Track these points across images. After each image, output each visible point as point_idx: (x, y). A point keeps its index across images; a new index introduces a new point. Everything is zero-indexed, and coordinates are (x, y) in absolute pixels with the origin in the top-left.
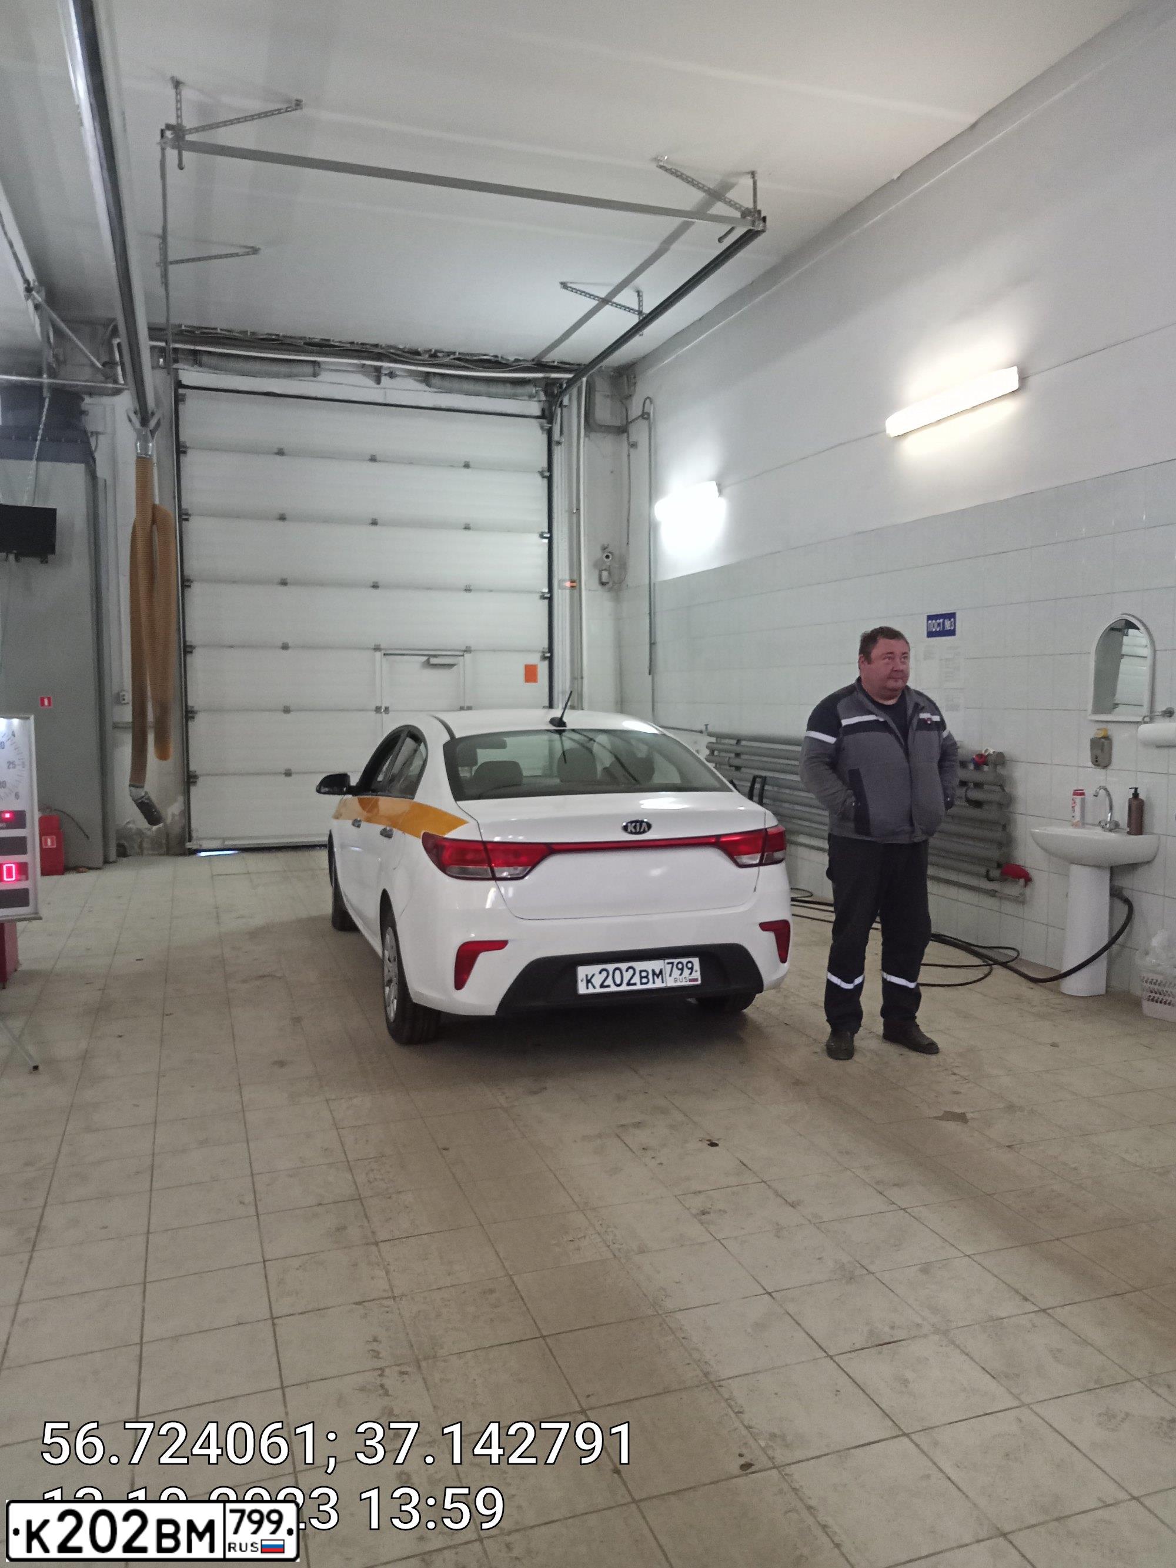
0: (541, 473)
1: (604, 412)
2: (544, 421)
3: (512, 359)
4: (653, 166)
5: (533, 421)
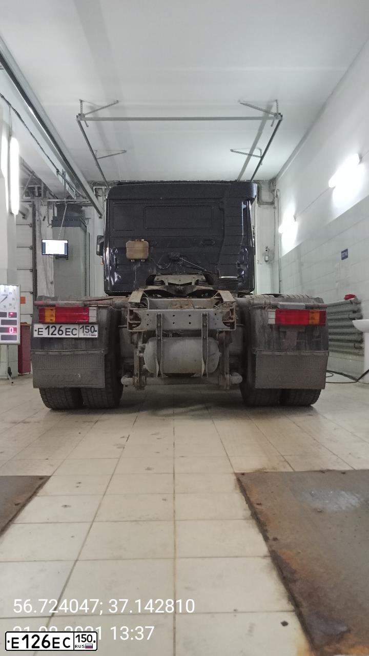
1: (266, 196)
3: (229, 181)
4: (239, 103)
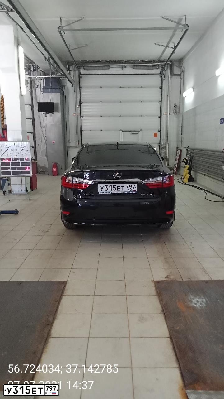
0: (160, 87)
2: (161, 75)
4: (161, 18)
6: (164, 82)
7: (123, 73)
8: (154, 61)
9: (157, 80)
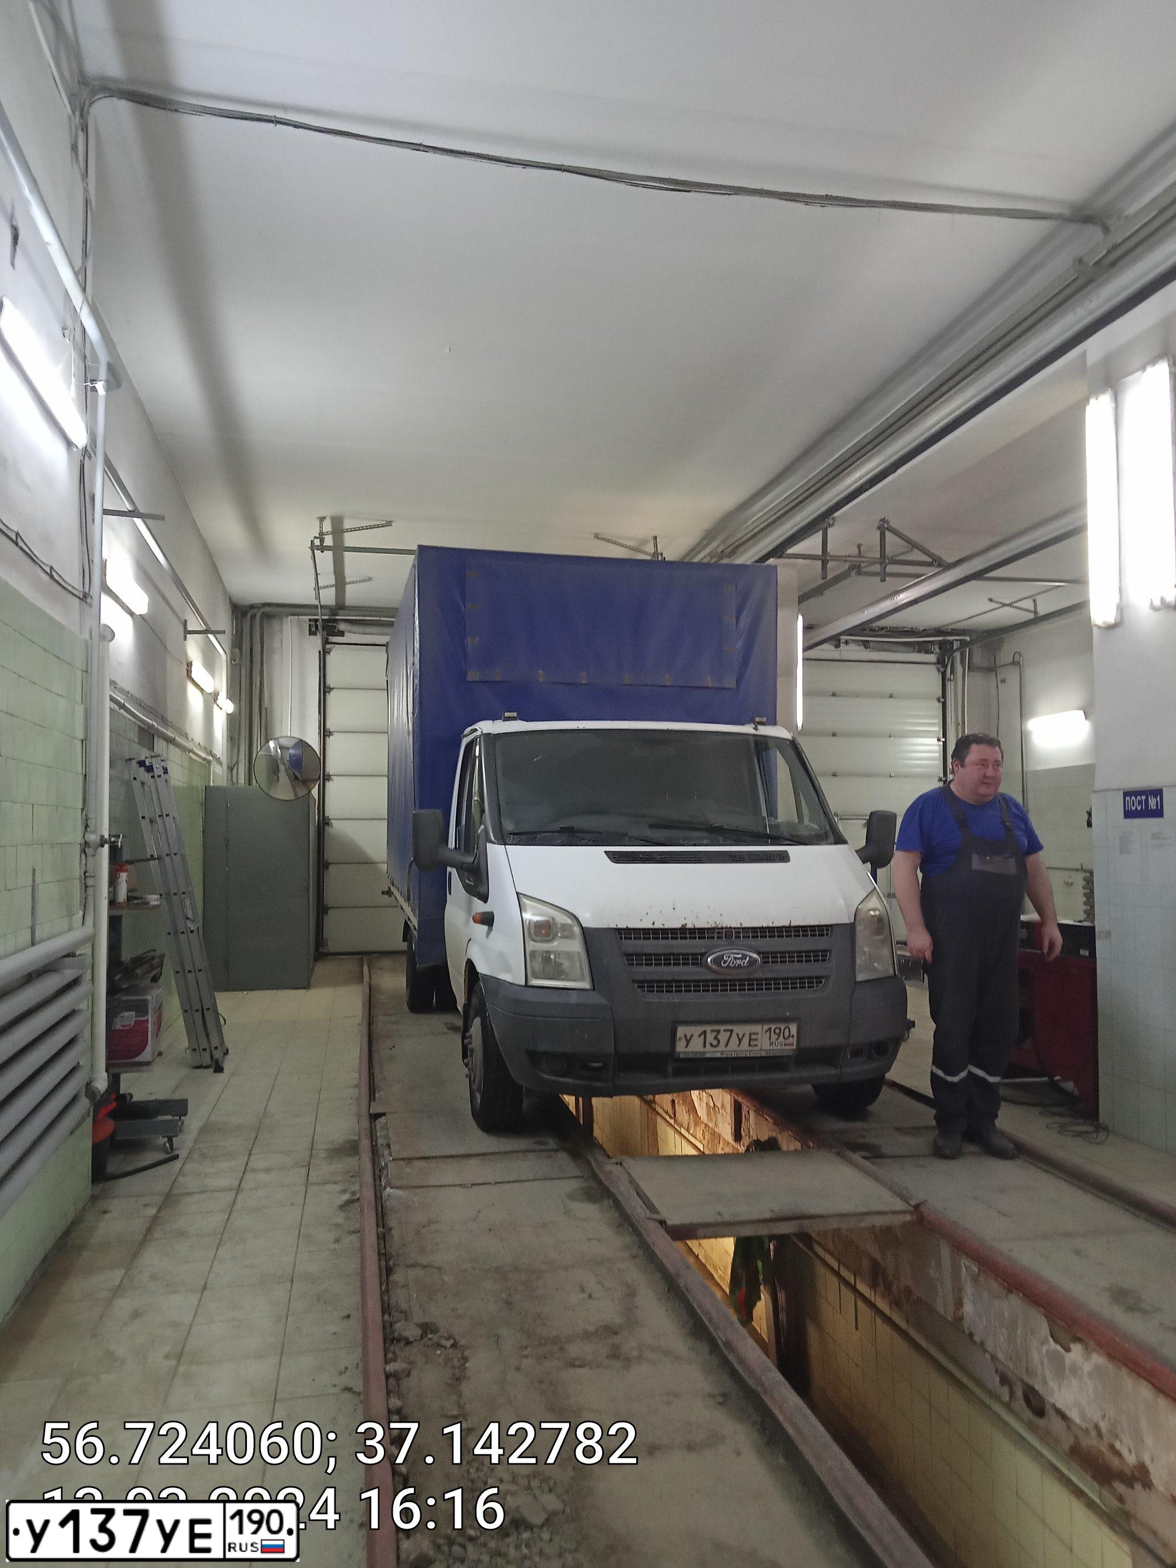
0: (938, 700)
2: (940, 666)
3: (921, 629)
5: (934, 666)
6: (949, 685)
7: (837, 658)
8: (925, 633)
9: (928, 679)
